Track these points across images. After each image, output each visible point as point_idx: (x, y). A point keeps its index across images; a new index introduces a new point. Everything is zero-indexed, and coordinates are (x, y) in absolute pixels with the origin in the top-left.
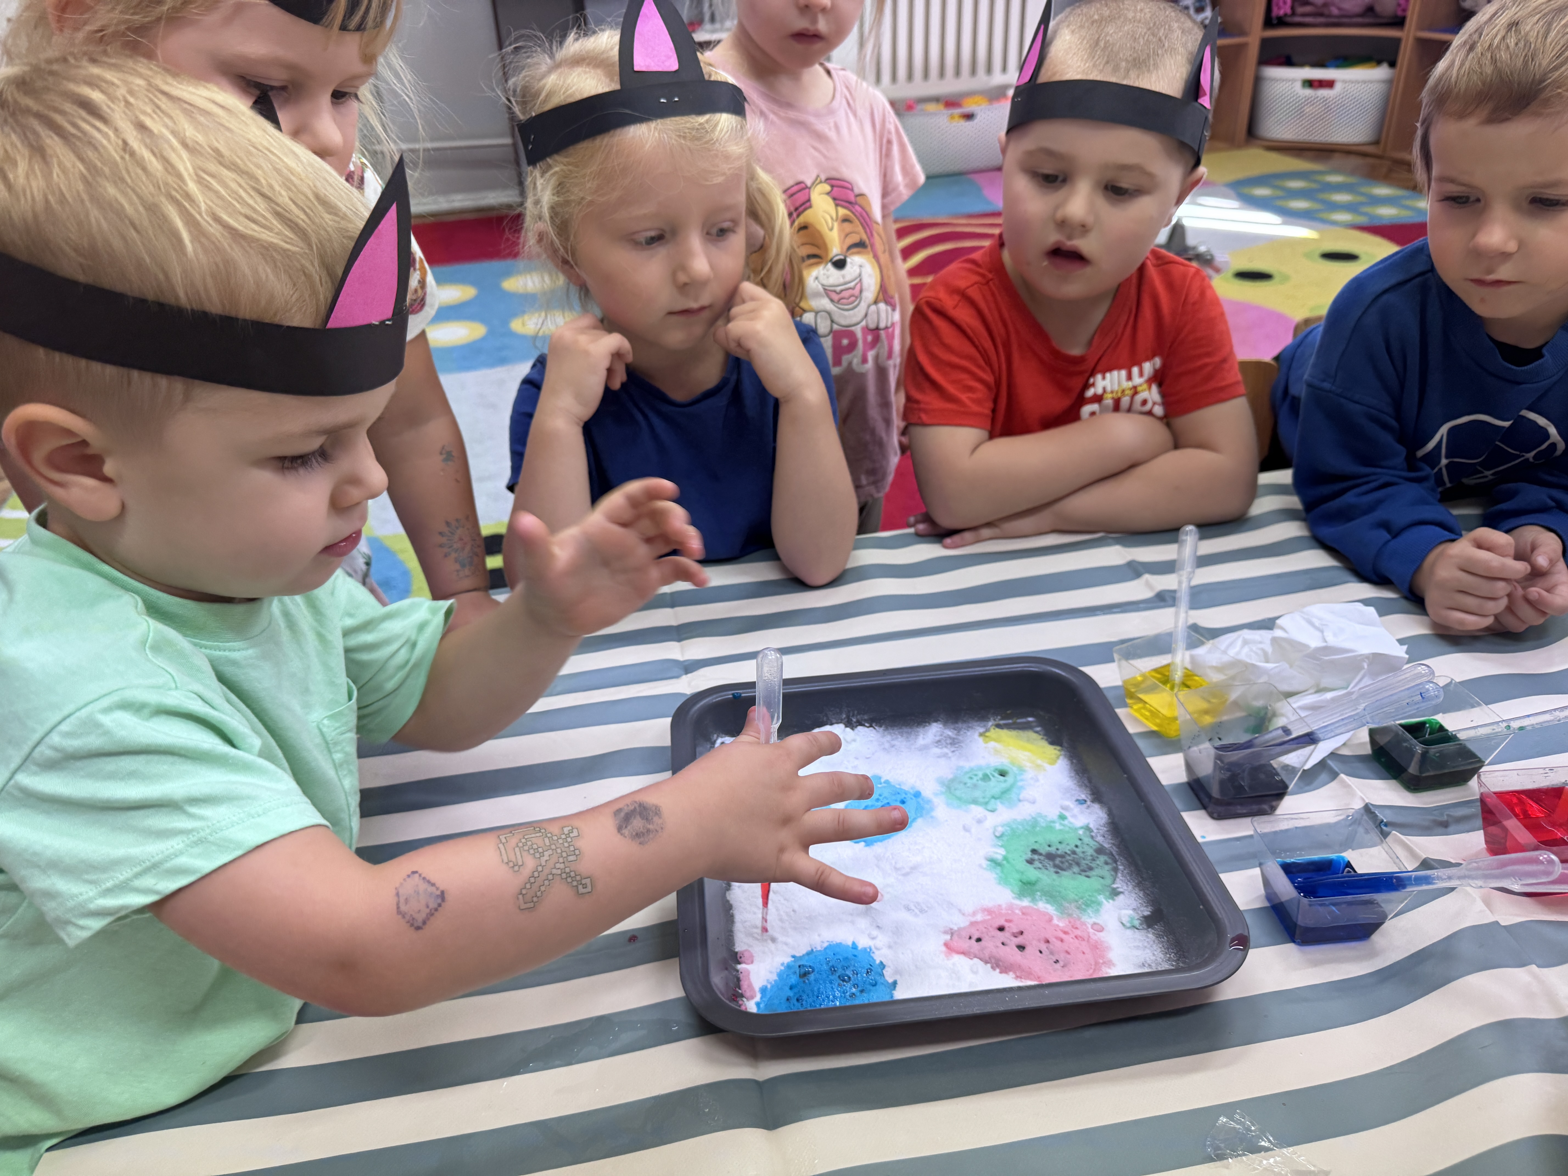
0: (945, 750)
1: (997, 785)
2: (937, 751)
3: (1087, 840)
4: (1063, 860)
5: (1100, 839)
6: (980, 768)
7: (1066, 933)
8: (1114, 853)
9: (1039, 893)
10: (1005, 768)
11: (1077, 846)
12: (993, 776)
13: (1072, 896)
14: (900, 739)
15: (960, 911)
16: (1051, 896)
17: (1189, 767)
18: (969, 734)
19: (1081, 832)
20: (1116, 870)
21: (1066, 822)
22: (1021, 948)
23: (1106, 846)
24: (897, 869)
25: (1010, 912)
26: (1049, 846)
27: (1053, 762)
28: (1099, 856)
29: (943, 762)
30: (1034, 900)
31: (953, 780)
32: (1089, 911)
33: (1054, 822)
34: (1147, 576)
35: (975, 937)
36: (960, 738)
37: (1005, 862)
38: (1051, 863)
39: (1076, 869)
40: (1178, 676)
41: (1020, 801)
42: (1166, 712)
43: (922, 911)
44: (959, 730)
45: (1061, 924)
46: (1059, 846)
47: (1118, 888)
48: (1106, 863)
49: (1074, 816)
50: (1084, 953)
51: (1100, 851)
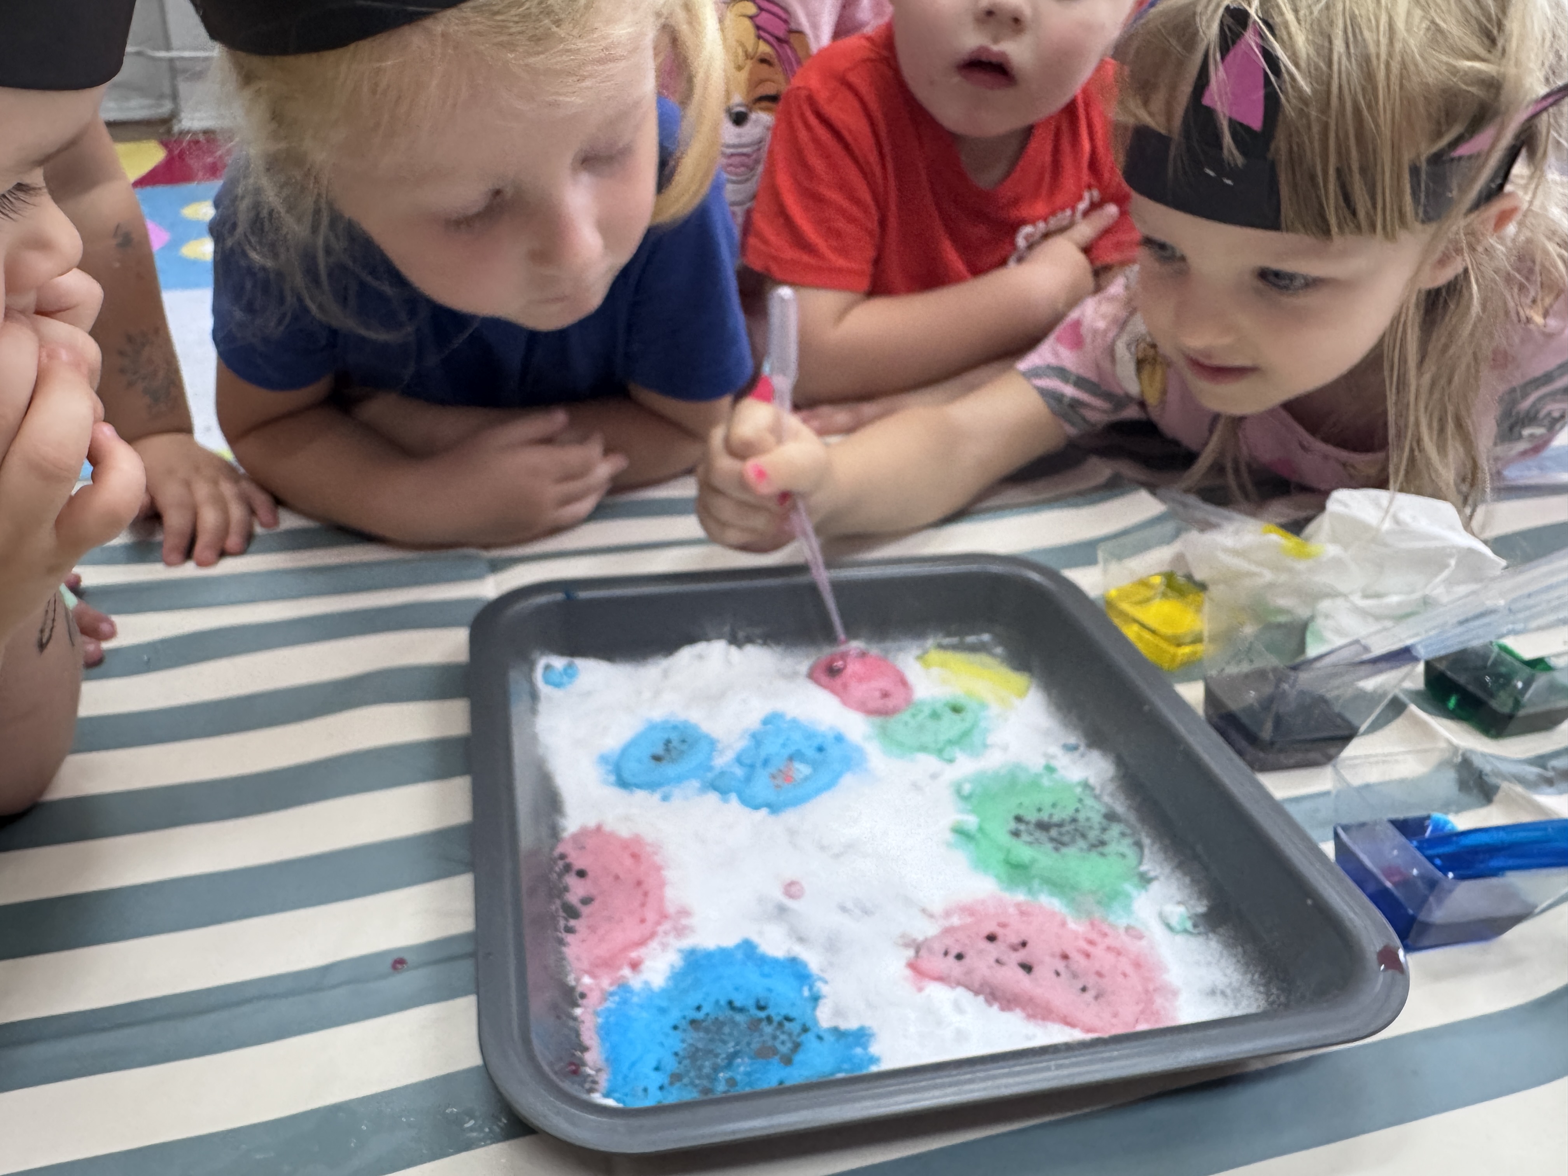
1: (950, 726)
3: (1089, 801)
4: (1062, 830)
5: (1107, 799)
6: (924, 704)
7: (1091, 942)
8: (1133, 819)
9: (1036, 882)
10: (959, 703)
11: (1077, 811)
12: (945, 712)
13: (1086, 885)
15: (924, 911)
16: (1057, 885)
18: (901, 655)
19: (1079, 790)
20: (1139, 845)
21: (1055, 776)
22: (1027, 968)
23: (1120, 809)
24: (823, 848)
25: (999, 910)
26: (1040, 810)
27: (1023, 697)
28: (1112, 825)
30: (1031, 891)
32: (1116, 907)
33: (1038, 776)
35: (954, 952)
37: (979, 836)
38: (1045, 835)
39: (1081, 843)
41: (986, 746)
43: (866, 912)
44: (887, 648)
45: (1080, 929)
46: (1054, 811)
47: (1149, 871)
48: (1123, 835)
49: (1065, 768)
50: (1125, 978)
51: (1111, 817)
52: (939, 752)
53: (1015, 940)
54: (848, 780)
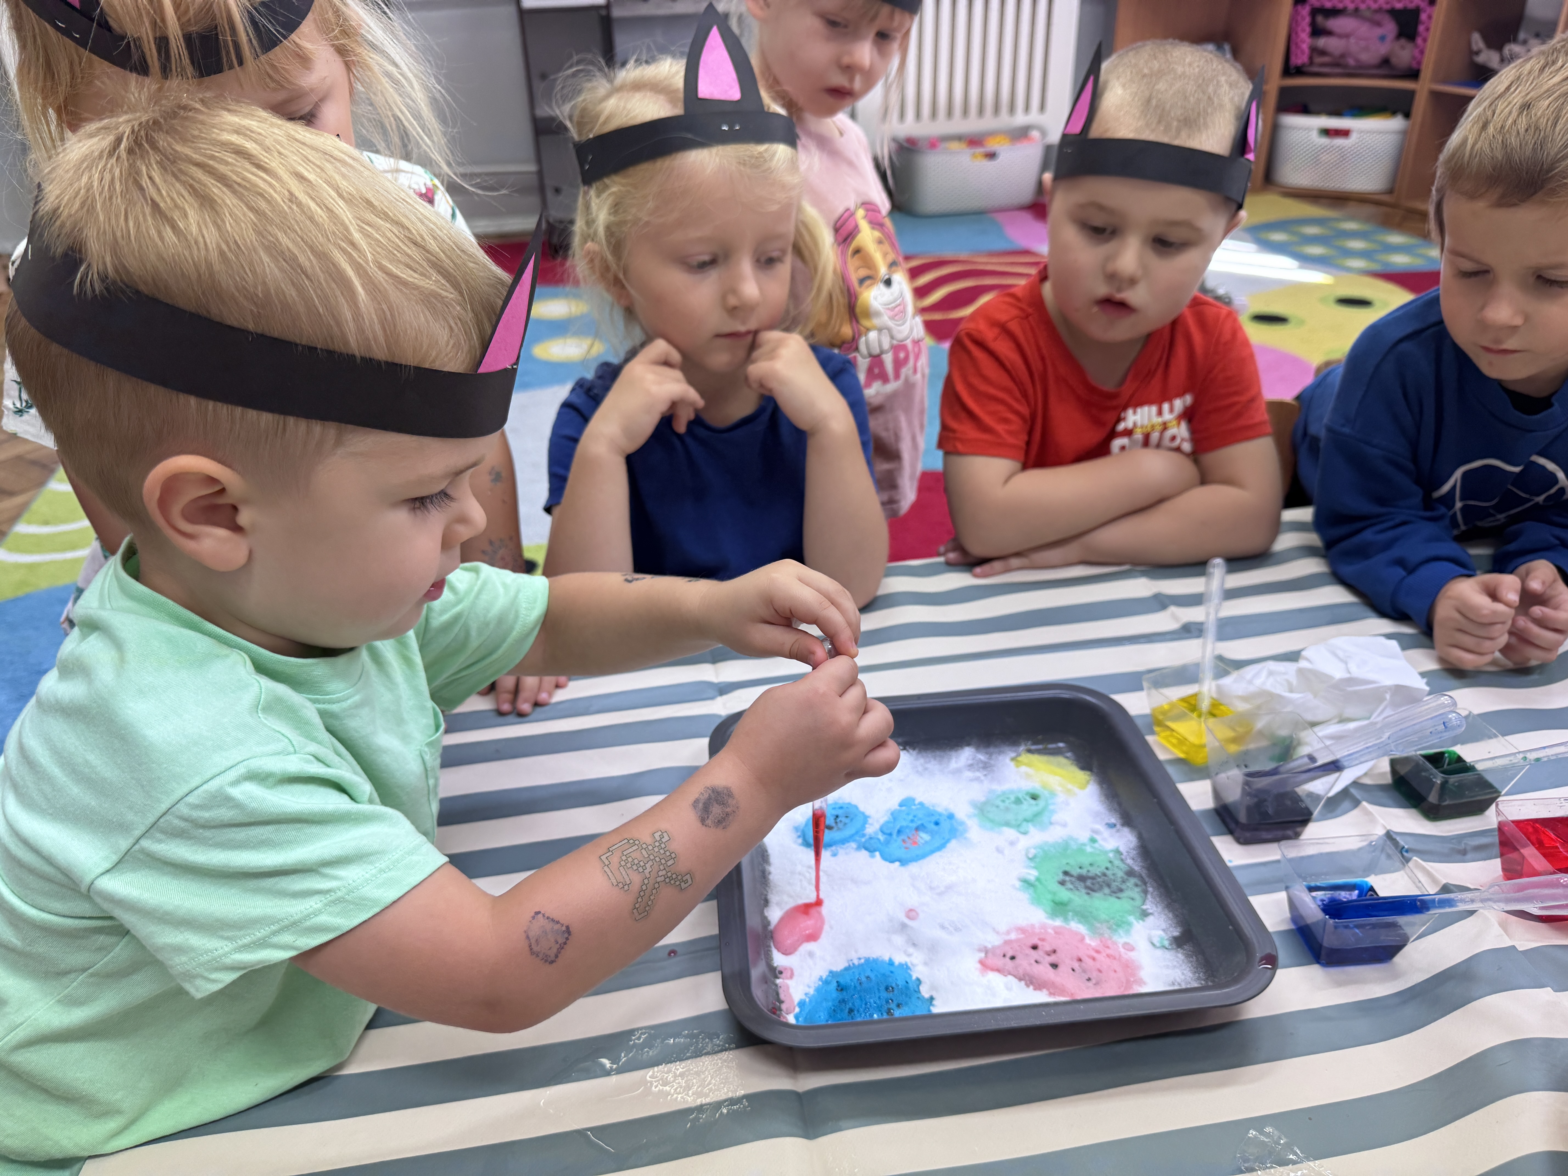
0: (978, 774)
1: (1029, 808)
2: (969, 774)
3: (1117, 862)
4: (1094, 881)
5: (1129, 861)
6: (1012, 792)
7: (1098, 952)
8: (1144, 875)
9: (1070, 914)
10: (1037, 792)
11: (1107, 869)
12: (1025, 799)
13: (1103, 916)
14: (933, 762)
15: (994, 929)
16: (1084, 916)
17: (1217, 794)
18: (1001, 758)
19: (1111, 855)
20: (1145, 892)
21: (1096, 845)
22: (1054, 966)
23: (1136, 868)
24: (931, 888)
25: (1043, 931)
26: (1080, 868)
27: (1083, 787)
28: (1130, 878)
29: (976, 785)
30: (1066, 919)
31: (985, 803)
32: (1121, 931)
33: (1084, 845)
34: (1173, 609)
35: (1009, 954)
36: (992, 762)
37: (1037, 883)
38: (1082, 884)
39: (1107, 890)
40: (1205, 705)
41: (1051, 823)
42: (1193, 739)
43: (957, 929)
44: (991, 755)
45: (1093, 944)
46: (1090, 869)
47: (1148, 909)
48: (1136, 885)
49: (1104, 840)
50: (1115, 971)
51: (1130, 873)
52: (1018, 827)
53: (1048, 948)
54: (953, 844)
